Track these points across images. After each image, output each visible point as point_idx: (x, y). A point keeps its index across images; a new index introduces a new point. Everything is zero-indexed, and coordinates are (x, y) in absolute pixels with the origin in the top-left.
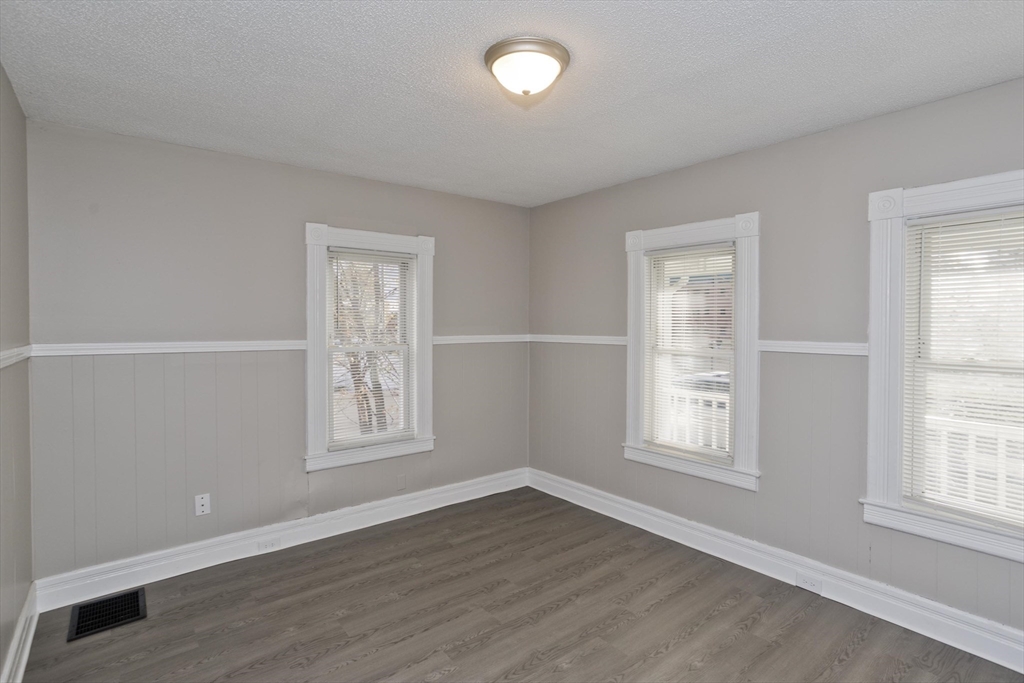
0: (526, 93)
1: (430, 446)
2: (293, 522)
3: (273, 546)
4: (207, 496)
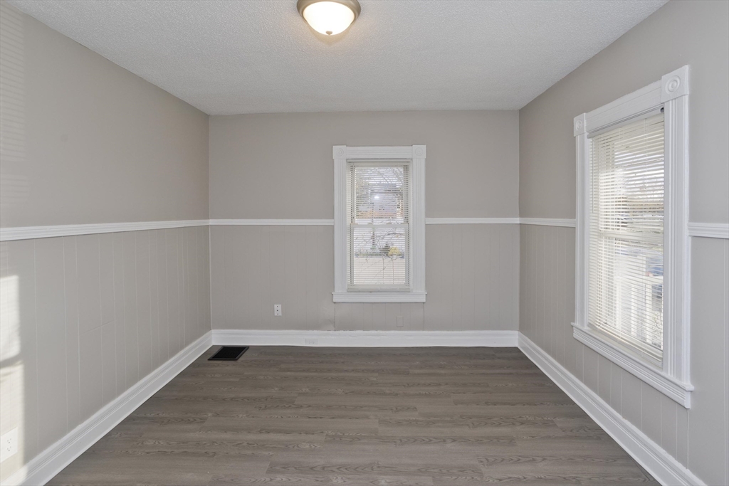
0: (329, 33)
1: (423, 299)
2: (326, 332)
3: (313, 343)
4: (280, 306)
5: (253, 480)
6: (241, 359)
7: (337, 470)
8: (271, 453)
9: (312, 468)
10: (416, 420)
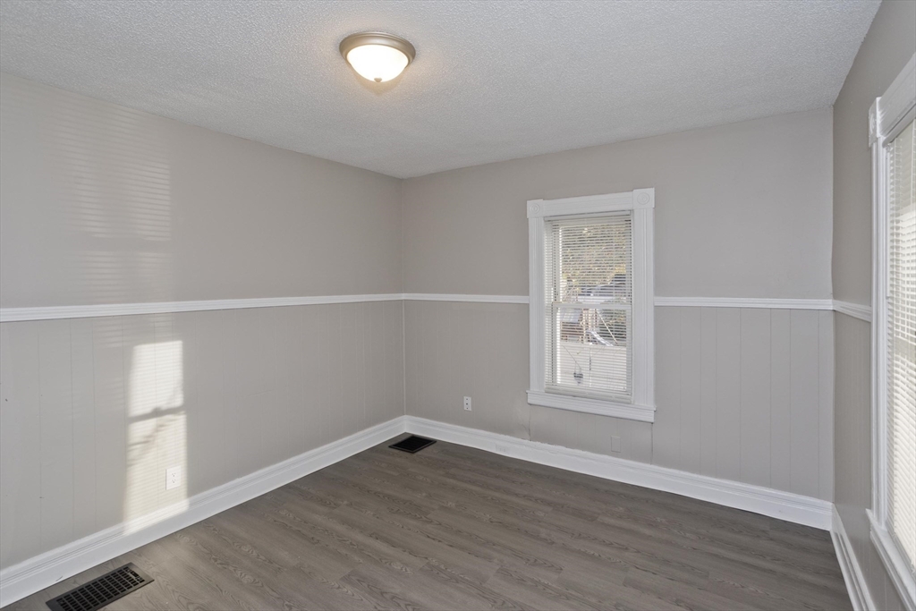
0: (378, 80)
1: (649, 417)
2: (520, 440)
3: (505, 451)
4: (470, 399)
5: (325, 580)
6: (419, 453)
7: (403, 606)
8: (361, 561)
9: (382, 593)
10: (546, 586)
